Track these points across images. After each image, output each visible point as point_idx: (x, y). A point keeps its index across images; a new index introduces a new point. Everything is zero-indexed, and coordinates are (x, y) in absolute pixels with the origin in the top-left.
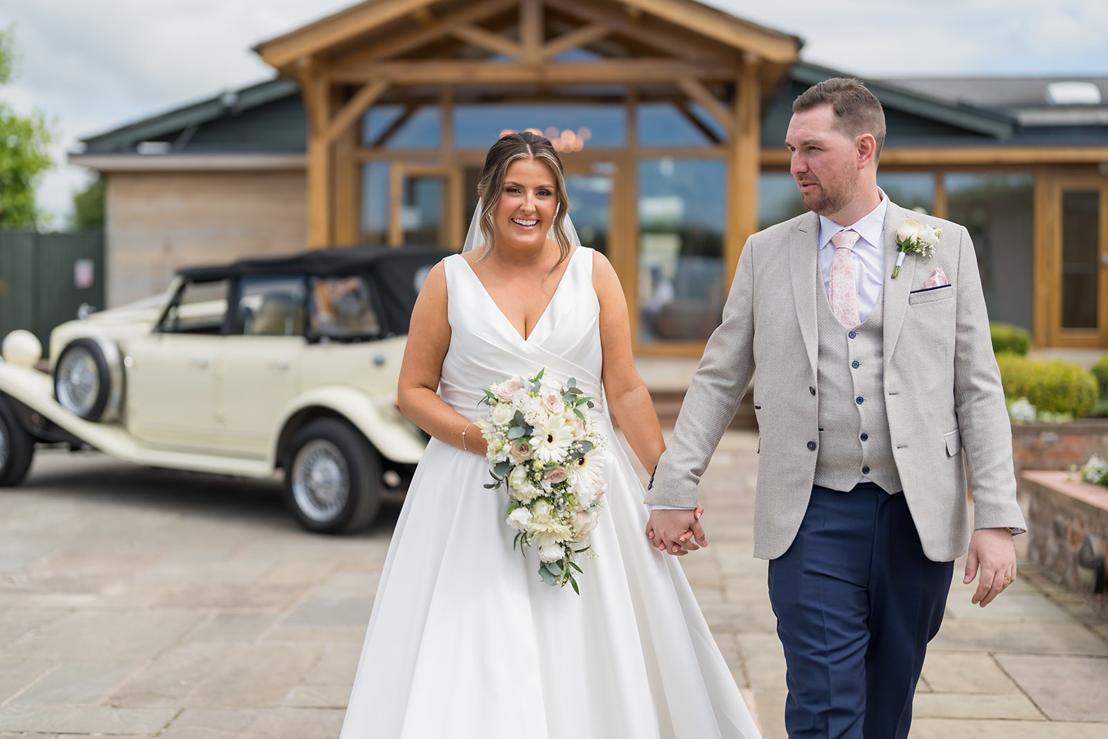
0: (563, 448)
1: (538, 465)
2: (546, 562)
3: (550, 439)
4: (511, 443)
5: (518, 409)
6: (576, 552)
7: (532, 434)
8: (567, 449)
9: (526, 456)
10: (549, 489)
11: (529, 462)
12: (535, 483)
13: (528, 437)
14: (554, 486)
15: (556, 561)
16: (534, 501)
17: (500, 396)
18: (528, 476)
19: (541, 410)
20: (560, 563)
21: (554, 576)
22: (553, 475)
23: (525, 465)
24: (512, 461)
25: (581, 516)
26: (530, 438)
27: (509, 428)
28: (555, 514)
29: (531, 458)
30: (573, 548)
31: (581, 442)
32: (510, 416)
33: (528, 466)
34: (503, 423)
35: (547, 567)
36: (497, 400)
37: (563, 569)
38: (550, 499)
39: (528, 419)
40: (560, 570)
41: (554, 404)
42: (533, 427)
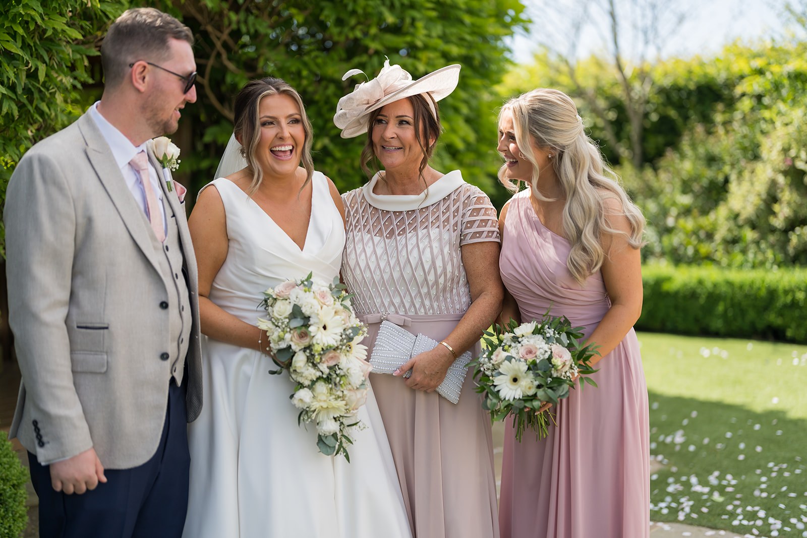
0: (336, 334)
1: (317, 348)
2: (323, 435)
3: (325, 328)
4: (292, 332)
5: (296, 303)
6: (348, 426)
7: (309, 323)
8: (340, 334)
9: (306, 342)
10: (327, 371)
11: (309, 348)
12: (315, 365)
13: (306, 326)
14: (330, 368)
15: (332, 434)
16: (313, 382)
17: (278, 295)
18: (307, 361)
19: (315, 302)
20: (335, 435)
21: (330, 447)
22: (329, 358)
23: (304, 351)
24: (294, 347)
25: (352, 393)
26: (308, 327)
27: (290, 320)
28: (331, 392)
29: (311, 343)
30: (346, 422)
31: (350, 328)
32: (289, 310)
33: (308, 351)
34: (284, 316)
35: (324, 439)
36: (275, 299)
37: (337, 441)
38: (328, 380)
39: (306, 311)
40: (335, 441)
41: (325, 298)
42: (309, 317)
